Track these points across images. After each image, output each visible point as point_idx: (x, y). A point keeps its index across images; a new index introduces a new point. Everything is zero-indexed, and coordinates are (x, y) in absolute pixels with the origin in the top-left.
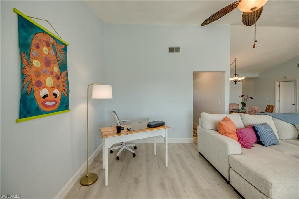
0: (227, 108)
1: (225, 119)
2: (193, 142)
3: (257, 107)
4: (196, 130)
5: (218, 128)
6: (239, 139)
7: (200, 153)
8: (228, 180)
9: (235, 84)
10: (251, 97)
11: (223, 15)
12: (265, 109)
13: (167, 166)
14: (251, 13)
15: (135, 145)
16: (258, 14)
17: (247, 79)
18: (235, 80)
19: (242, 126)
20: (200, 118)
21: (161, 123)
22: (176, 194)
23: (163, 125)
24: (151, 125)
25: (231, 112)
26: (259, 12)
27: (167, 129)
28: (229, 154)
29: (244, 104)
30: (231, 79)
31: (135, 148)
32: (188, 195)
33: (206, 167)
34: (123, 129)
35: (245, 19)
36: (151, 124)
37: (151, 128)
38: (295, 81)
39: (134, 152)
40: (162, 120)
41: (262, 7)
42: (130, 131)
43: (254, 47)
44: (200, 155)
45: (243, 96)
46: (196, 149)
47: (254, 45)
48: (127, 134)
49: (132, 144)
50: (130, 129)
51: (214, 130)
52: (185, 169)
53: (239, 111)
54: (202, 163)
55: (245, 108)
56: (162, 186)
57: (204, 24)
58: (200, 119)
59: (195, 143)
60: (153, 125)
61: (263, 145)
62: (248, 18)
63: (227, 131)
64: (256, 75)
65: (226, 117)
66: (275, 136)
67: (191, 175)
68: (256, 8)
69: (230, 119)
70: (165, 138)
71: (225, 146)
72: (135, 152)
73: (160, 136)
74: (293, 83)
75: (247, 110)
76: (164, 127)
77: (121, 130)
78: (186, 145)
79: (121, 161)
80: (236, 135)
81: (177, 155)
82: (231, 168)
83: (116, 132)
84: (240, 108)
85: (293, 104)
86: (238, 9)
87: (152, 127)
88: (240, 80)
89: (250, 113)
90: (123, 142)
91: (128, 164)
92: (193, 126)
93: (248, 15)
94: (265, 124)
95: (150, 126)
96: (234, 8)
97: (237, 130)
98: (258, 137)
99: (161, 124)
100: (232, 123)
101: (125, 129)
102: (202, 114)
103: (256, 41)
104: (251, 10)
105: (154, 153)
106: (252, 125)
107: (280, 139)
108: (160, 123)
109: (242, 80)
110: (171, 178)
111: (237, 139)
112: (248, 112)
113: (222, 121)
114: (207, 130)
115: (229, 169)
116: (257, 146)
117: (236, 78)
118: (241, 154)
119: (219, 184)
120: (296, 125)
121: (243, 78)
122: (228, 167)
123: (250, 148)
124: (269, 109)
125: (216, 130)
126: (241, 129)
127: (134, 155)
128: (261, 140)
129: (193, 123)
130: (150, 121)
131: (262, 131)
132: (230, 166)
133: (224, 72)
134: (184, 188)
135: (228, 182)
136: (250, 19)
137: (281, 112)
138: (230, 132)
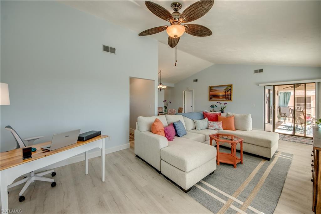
0: (156, 112)
1: (156, 121)
2: (130, 147)
3: (174, 109)
4: (133, 135)
5: (152, 129)
6: (166, 135)
7: (137, 156)
8: (160, 171)
9: (161, 91)
10: (170, 102)
11: (156, 33)
12: (178, 111)
13: (104, 180)
14: (174, 38)
15: (53, 171)
16: (177, 40)
17: (168, 88)
18: (161, 88)
19: (167, 125)
20: (137, 121)
21: (97, 133)
22: (117, 205)
23: (99, 135)
24: (83, 138)
25: (158, 115)
26: (178, 39)
27: (104, 139)
28: (160, 149)
29: (166, 107)
30: (158, 87)
31: (54, 174)
32: (130, 200)
33: (143, 167)
34: (35, 151)
35: (170, 41)
36: (83, 136)
37: (84, 141)
38: (192, 91)
39: (52, 180)
40: (97, 129)
41: (180, 37)
42: (49, 151)
43: (175, 65)
44: (137, 157)
45: (165, 101)
46: (133, 153)
47: (175, 64)
48: (45, 156)
49: (46, 171)
50: (48, 149)
51: (148, 131)
52: (124, 176)
53: (163, 113)
54: (139, 164)
55: (167, 111)
56: (101, 204)
57: (141, 34)
58: (137, 123)
59: (132, 147)
60: (86, 137)
61: (179, 136)
62: (172, 41)
63: (158, 130)
64: (172, 85)
65: (157, 119)
66: (185, 129)
67: (130, 179)
68: (177, 36)
69: (159, 120)
70: (102, 149)
71: (157, 142)
72: (54, 181)
73: (96, 148)
74: (191, 92)
75: (168, 112)
76: (101, 136)
77: (32, 153)
78: (123, 152)
79: (30, 201)
80: (164, 132)
81: (114, 165)
82: (161, 159)
83: (22, 157)
84: (164, 111)
85: (191, 107)
86: (166, 32)
87: (84, 139)
88: (163, 88)
89: (170, 114)
90: (31, 172)
91: (45, 200)
92: (130, 132)
93: (172, 39)
94: (179, 121)
95: (81, 139)
96: (164, 30)
97: (164, 128)
98: (176, 132)
99: (97, 135)
100: (161, 123)
101: (39, 151)
102: (138, 118)
103: (176, 61)
104: (174, 36)
105: (85, 172)
106: (172, 123)
107: (187, 131)
108: (94, 134)
109: (165, 88)
110: (110, 192)
111: (164, 135)
112: (168, 113)
113: (155, 122)
114: (143, 133)
115: (160, 160)
116: (176, 138)
117: (161, 86)
118: (167, 147)
119: (153, 177)
120: (194, 120)
121: (165, 87)
122: (160, 159)
123: (172, 140)
124: (180, 111)
125: (150, 131)
126: (167, 127)
127: (54, 185)
128: (178, 133)
129: (130, 129)
130: (81, 133)
131: (178, 127)
132: (161, 158)
133: (154, 80)
134: (125, 195)
135: (160, 173)
136: (172, 43)
137: (185, 112)
138: (160, 131)
